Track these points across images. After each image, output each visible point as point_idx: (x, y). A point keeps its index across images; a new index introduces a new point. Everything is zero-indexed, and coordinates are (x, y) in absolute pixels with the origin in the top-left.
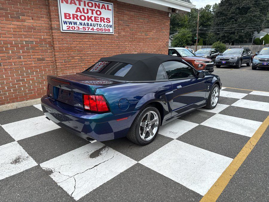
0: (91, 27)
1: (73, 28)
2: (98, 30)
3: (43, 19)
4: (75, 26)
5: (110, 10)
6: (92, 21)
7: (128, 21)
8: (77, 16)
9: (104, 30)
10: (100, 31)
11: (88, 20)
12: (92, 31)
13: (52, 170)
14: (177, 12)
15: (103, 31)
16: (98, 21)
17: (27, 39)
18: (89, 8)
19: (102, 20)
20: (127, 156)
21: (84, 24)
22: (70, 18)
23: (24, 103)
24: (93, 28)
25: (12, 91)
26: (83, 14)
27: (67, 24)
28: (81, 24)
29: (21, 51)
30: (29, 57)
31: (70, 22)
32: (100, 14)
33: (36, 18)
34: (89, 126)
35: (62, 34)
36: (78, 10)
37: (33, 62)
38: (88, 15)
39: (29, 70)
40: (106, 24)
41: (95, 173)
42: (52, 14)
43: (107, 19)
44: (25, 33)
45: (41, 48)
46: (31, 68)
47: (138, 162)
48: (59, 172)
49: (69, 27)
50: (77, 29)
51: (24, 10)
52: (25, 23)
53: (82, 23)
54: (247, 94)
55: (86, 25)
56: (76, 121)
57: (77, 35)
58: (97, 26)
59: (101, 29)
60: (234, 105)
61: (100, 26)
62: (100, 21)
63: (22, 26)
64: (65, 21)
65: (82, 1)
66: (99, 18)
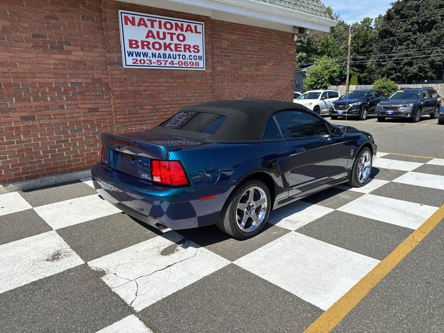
0: (170, 60)
1: (142, 62)
2: (180, 63)
3: (97, 50)
4: (145, 58)
5: (200, 33)
6: (171, 50)
7: (227, 49)
8: (149, 43)
9: (189, 64)
10: (183, 66)
11: (165, 49)
12: (171, 65)
13: (105, 270)
14: (308, 32)
15: (189, 66)
16: (181, 51)
17: (73, 81)
18: (167, 31)
19: (187, 48)
20: (216, 253)
21: (159, 56)
22: (137, 47)
23: (67, 176)
24: (173, 61)
25: (50, 158)
26: (157, 40)
27: (132, 56)
28: (154, 55)
29: (64, 97)
30: (76, 106)
31: (138, 52)
32: (184, 39)
33: (87, 49)
34: (160, 206)
35: (125, 72)
36: (150, 34)
37: (81, 114)
38: (164, 41)
39: (75, 126)
40: (193, 54)
41: (167, 276)
43: (194, 47)
44: (71, 72)
45: (93, 93)
46: (78, 123)
47: (233, 262)
48: (115, 274)
49: (135, 60)
50: (148, 64)
51: (69, 37)
52: (71, 57)
53: (155, 53)
54: (423, 164)
55: (162, 56)
56: (141, 200)
57: (148, 72)
58: (179, 59)
59: (185, 62)
60: (398, 180)
61: (184, 57)
62: (183, 51)
63: (66, 61)
64: (130, 52)
65: (156, 21)
66: (182, 46)
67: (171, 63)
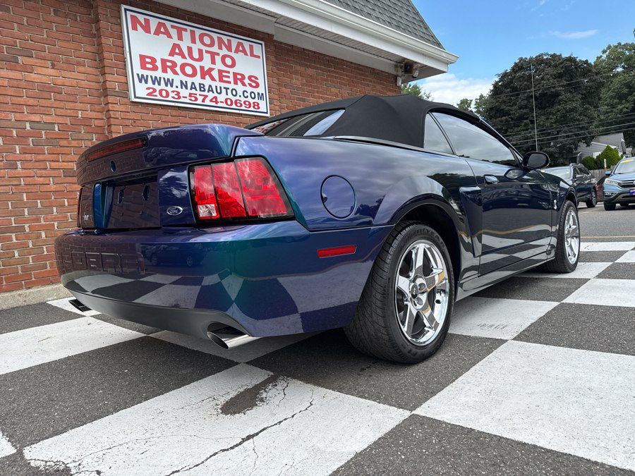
0: (211, 95)
1: (164, 93)
2: (229, 102)
3: (82, 69)
4: (169, 88)
5: (259, 57)
6: (213, 79)
7: (303, 90)
8: (175, 64)
9: (244, 105)
10: (234, 106)
11: (203, 77)
12: (214, 104)
13: (71, 465)
14: (416, 74)
15: (243, 108)
16: (229, 82)
17: (36, 118)
18: (204, 48)
19: (238, 78)
21: (193, 87)
22: (155, 68)
23: (20, 295)
24: (216, 98)
26: (189, 61)
27: (146, 82)
28: (184, 85)
29: (17, 147)
30: (41, 165)
31: (156, 77)
32: (233, 65)
33: (64, 65)
35: (134, 108)
36: (175, 50)
37: (51, 179)
38: (201, 64)
39: (39, 201)
40: (249, 89)
41: (250, 461)
42: (106, 54)
43: (250, 78)
44: (31, 102)
45: (74, 143)
46: (45, 195)
47: (414, 412)
48: (99, 473)
49: (151, 90)
50: (173, 97)
51: (30, 41)
52: (33, 76)
53: (186, 82)
55: (198, 89)
57: (174, 113)
58: (227, 94)
59: (236, 101)
61: (234, 93)
62: (232, 82)
63: (23, 84)
64: (142, 75)
65: (186, 30)
66: (231, 75)
67: (214, 100)
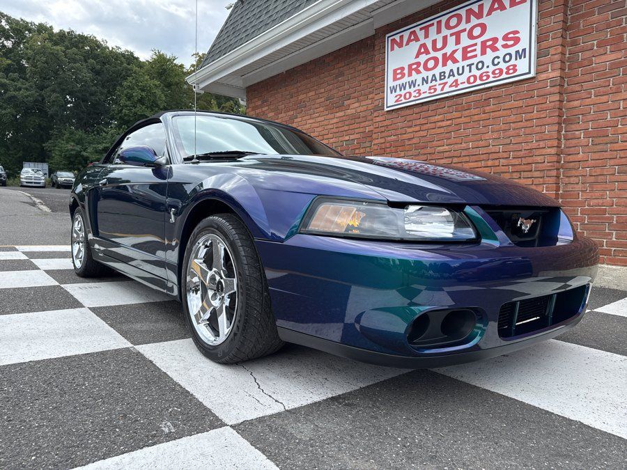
0: (451, 80)
1: (408, 96)
2: (472, 80)
4: (413, 89)
5: (525, 2)
6: (455, 61)
8: (419, 65)
9: (491, 76)
10: (478, 82)
11: (444, 64)
12: (454, 88)
15: (491, 79)
16: (476, 56)
17: (347, 138)
18: (449, 33)
19: (487, 46)
21: (434, 79)
22: (403, 76)
24: (456, 81)
26: (433, 54)
27: (396, 91)
28: (425, 80)
31: (403, 84)
32: (483, 33)
36: (423, 49)
38: (444, 51)
43: (505, 38)
45: (362, 150)
49: (398, 97)
50: (415, 97)
53: (427, 77)
55: (438, 78)
58: (470, 71)
62: (479, 54)
64: (394, 87)
65: (433, 24)
66: (479, 48)
67: (454, 84)
